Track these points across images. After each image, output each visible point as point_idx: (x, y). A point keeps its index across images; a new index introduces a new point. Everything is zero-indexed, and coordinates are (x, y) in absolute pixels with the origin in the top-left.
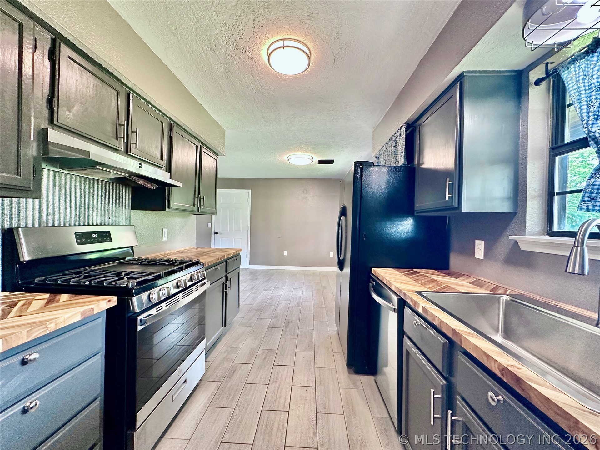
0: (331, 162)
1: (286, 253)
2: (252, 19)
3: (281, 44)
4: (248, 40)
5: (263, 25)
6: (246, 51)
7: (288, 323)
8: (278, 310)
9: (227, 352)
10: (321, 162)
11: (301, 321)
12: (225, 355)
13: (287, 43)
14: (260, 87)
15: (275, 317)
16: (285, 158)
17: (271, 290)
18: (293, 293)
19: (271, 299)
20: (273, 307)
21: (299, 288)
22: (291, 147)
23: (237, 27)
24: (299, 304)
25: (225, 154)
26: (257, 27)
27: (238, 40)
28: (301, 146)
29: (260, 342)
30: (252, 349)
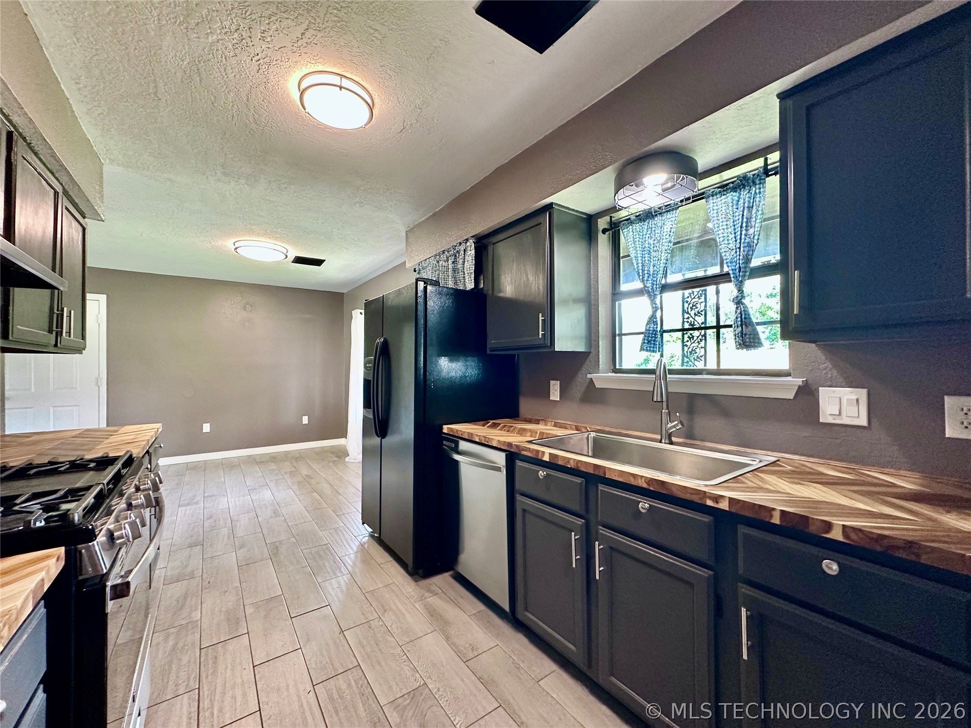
0: (318, 262)
1: (206, 428)
2: (305, 26)
3: (336, 80)
4: (277, 49)
5: (319, 44)
6: (261, 61)
7: (275, 551)
8: (240, 533)
9: (172, 638)
10: (299, 260)
11: (297, 537)
12: (171, 643)
13: (346, 83)
14: (251, 119)
15: (242, 546)
16: (229, 244)
17: (197, 503)
18: (254, 498)
19: (210, 518)
20: (225, 531)
21: (260, 486)
22: (254, 227)
23: (267, 22)
24: (276, 514)
25: (103, 218)
26: (305, 40)
27: (256, 41)
28: (275, 230)
29: (238, 595)
30: (228, 612)
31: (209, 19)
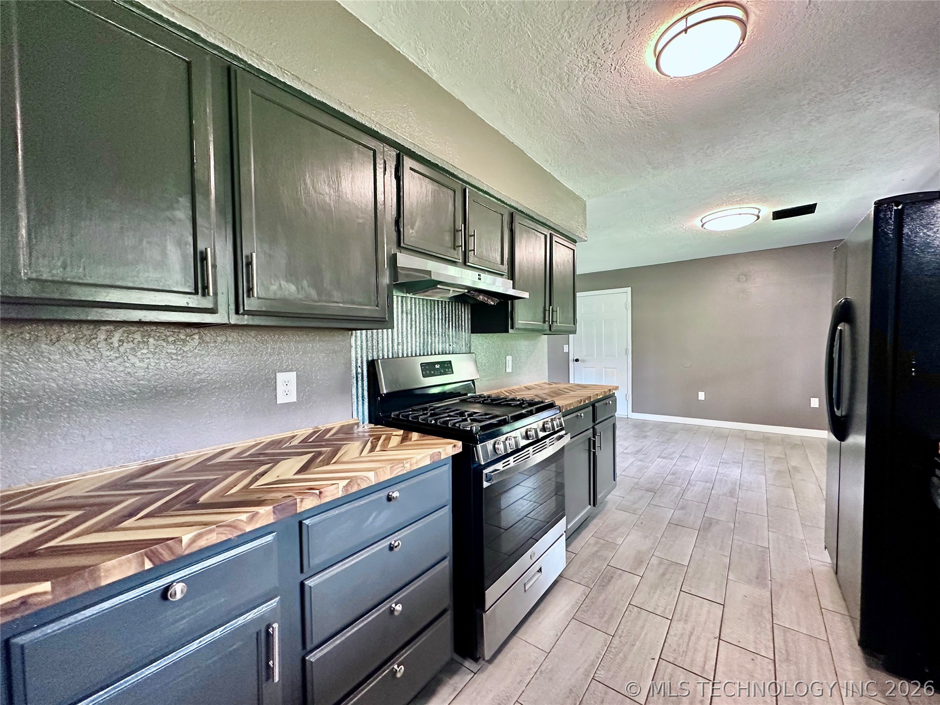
0: (809, 209)
1: (702, 396)
2: (625, 11)
3: (682, 25)
4: (620, 48)
5: (646, 12)
6: (617, 67)
7: (707, 525)
8: (689, 496)
9: (598, 546)
11: (737, 525)
12: (595, 549)
13: (692, 20)
14: (642, 114)
15: (683, 508)
16: (697, 222)
17: (672, 459)
18: (720, 471)
19: (673, 474)
20: (678, 489)
21: (733, 462)
22: (708, 201)
23: (600, 37)
24: (732, 493)
25: (586, 239)
26: (634, 21)
27: (603, 57)
28: (730, 194)
29: (654, 544)
30: (639, 552)
31: (570, 70)
